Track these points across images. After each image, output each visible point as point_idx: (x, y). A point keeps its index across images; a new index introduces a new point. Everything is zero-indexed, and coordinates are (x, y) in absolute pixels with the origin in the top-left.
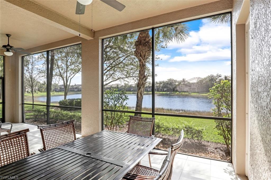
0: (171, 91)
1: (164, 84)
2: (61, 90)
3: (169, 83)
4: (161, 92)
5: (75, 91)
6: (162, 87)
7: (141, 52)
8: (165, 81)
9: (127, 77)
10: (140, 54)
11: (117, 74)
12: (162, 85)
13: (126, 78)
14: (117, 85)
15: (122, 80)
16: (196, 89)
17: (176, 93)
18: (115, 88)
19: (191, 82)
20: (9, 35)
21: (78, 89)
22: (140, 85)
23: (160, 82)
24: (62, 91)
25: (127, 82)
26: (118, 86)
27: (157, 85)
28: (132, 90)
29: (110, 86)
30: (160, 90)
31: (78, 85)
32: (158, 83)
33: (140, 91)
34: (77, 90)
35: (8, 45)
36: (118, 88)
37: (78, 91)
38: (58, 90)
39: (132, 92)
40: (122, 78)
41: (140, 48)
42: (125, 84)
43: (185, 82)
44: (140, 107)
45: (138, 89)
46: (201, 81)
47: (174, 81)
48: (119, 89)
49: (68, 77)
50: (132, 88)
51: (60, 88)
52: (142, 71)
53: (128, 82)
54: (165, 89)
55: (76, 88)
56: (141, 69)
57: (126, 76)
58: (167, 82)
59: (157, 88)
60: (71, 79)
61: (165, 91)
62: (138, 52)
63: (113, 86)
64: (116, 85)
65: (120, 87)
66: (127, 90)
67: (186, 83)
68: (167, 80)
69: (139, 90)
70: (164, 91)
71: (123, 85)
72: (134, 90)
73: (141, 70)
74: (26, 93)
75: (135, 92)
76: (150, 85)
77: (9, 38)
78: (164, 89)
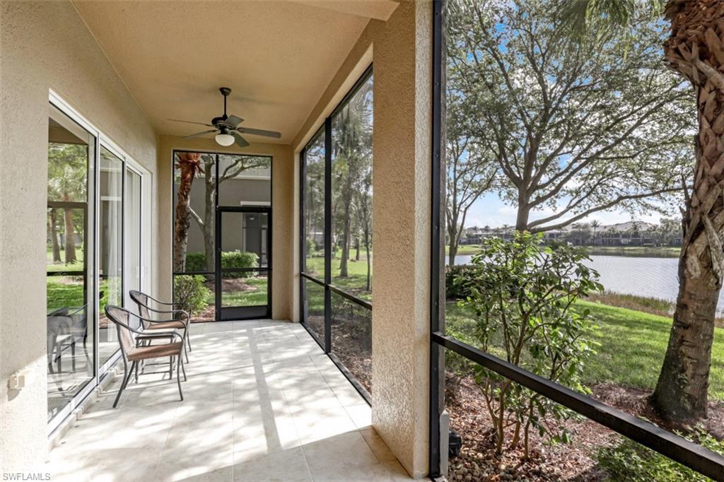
2: (471, 239)
7: (710, 30)
9: (658, 193)
10: (702, 44)
11: (615, 184)
13: (653, 194)
15: (635, 205)
20: (225, 90)
22: (702, 213)
24: (472, 244)
25: (660, 211)
26: (635, 228)
29: (609, 228)
33: (700, 245)
35: (225, 117)
38: (464, 240)
40: (635, 197)
41: (700, 15)
42: (663, 221)
44: (697, 330)
45: (689, 235)
49: (458, 203)
51: (467, 235)
52: (712, 138)
53: (664, 212)
56: (706, 126)
57: (652, 189)
60: (466, 209)
62: (683, 40)
64: (630, 227)
69: (692, 241)
71: (655, 227)
73: (710, 132)
77: (227, 97)
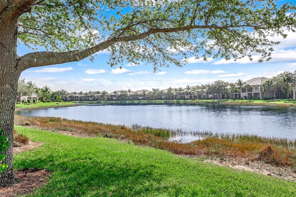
0: (219, 99)
1: (209, 89)
2: (72, 98)
3: (217, 86)
4: (204, 99)
5: (90, 101)
6: (207, 93)
8: (211, 84)
12: (206, 89)
14: (143, 91)
16: (261, 94)
17: (229, 101)
18: (141, 96)
19: (251, 84)
21: (94, 97)
23: (203, 86)
26: (144, 93)
27: (199, 90)
28: (163, 97)
29: (135, 93)
30: (202, 97)
31: (93, 92)
32: (200, 88)
34: (92, 99)
36: (144, 95)
37: (94, 100)
38: (69, 99)
39: (163, 101)
42: (154, 90)
43: (242, 85)
46: (269, 83)
47: (225, 83)
48: (146, 97)
50: (163, 96)
51: (70, 96)
54: (210, 96)
55: (91, 96)
58: (214, 86)
59: (198, 94)
61: (211, 98)
63: (139, 93)
65: (147, 94)
66: (156, 98)
67: (244, 86)
68: (214, 83)
70: (208, 99)
71: (151, 92)
72: (166, 98)
74: (21, 103)
75: (167, 101)
76: (188, 91)
78: (208, 96)
